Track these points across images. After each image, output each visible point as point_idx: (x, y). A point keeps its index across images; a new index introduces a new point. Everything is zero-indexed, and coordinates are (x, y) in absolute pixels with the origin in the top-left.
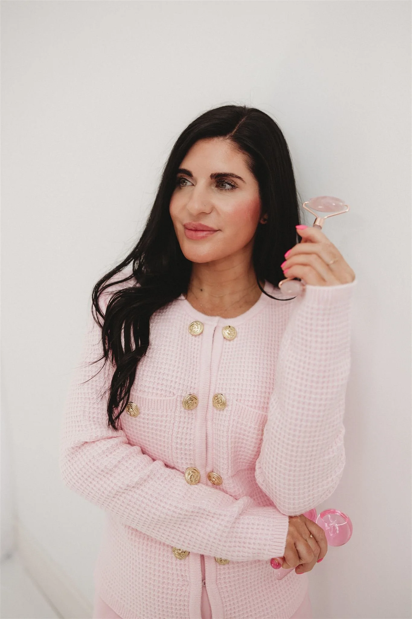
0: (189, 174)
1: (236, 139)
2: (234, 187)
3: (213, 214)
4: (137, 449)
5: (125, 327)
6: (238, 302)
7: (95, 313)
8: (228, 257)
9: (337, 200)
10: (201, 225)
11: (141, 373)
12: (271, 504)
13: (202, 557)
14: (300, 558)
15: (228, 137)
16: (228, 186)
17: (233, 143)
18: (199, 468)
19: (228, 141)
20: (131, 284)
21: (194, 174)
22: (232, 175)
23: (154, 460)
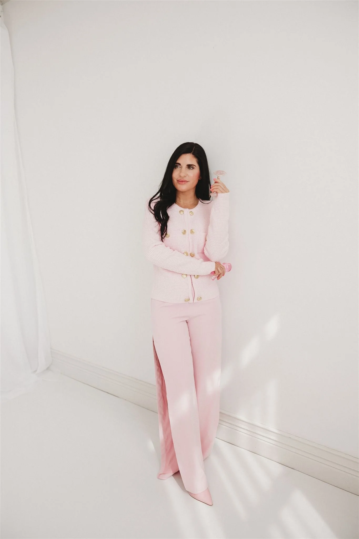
0: (180, 164)
1: (193, 154)
2: (193, 168)
3: (187, 177)
4: (168, 248)
5: (161, 213)
6: (192, 204)
7: (149, 208)
8: (189, 190)
9: (223, 171)
10: (184, 180)
11: (169, 225)
12: (209, 260)
13: (190, 275)
14: (219, 272)
15: (192, 153)
16: (192, 168)
17: (193, 155)
18: (188, 252)
19: (191, 155)
20: (159, 200)
21: (181, 164)
22: (193, 165)
23: (174, 250)
